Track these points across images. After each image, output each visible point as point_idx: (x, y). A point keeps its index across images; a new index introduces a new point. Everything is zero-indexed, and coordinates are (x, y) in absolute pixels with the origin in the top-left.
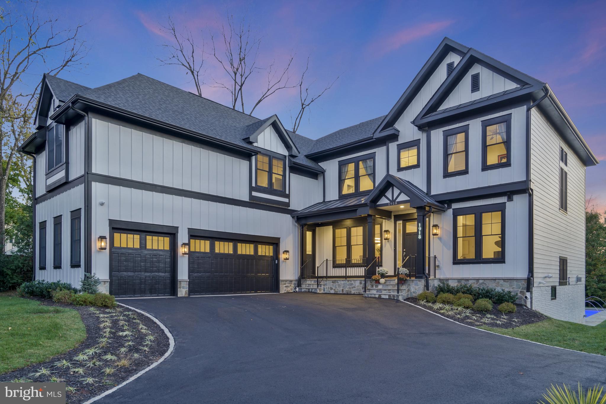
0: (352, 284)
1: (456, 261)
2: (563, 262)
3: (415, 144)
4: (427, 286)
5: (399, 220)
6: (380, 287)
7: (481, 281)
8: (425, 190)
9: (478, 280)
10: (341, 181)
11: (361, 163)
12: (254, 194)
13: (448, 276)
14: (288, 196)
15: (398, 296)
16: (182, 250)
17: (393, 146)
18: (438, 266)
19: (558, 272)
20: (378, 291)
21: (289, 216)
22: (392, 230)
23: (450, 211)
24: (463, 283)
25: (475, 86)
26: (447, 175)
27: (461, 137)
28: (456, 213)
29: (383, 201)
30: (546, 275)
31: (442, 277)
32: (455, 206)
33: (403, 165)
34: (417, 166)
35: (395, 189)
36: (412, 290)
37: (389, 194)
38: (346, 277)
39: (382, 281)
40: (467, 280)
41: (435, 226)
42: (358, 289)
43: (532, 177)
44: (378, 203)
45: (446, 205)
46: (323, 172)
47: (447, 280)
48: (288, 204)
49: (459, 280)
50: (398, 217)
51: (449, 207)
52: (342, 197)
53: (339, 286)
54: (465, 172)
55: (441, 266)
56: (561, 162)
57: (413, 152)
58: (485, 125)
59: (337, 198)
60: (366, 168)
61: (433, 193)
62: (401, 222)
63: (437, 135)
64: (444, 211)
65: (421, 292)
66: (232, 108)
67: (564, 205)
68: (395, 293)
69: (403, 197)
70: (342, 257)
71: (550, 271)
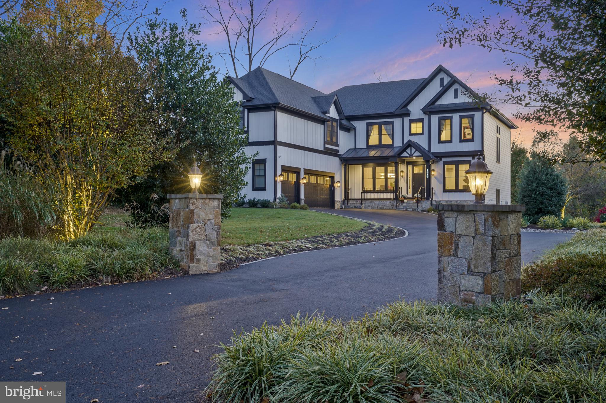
0: (384, 203)
1: (445, 191)
2: (498, 192)
3: (421, 120)
4: (432, 204)
5: (410, 165)
6: (404, 204)
7: (458, 202)
8: (427, 149)
9: (457, 201)
10: (368, 136)
11: (383, 126)
12: (327, 146)
13: (440, 199)
14: (338, 146)
15: (418, 209)
16: (303, 182)
17: (406, 120)
18: (434, 193)
19: (495, 197)
20: (404, 206)
21: (338, 158)
22: (405, 171)
23: (441, 162)
24: (449, 203)
25: (456, 96)
26: (440, 142)
27: (448, 122)
28: (445, 163)
29: (405, 154)
30: (490, 199)
31: (436, 200)
32: (444, 159)
33: (413, 132)
34: (422, 134)
35: (412, 148)
36: (424, 206)
37: (408, 151)
38: (379, 199)
39: (405, 201)
40: (451, 201)
41: (433, 170)
42: (388, 206)
43: (485, 148)
44: (401, 156)
45: (439, 159)
46: (355, 129)
47: (440, 201)
48: (338, 151)
49: (447, 201)
50: (409, 163)
51: (441, 160)
52: (370, 147)
53: (375, 204)
54: (450, 142)
55: (436, 193)
56: (497, 134)
57: (420, 125)
58: (461, 117)
59: (366, 147)
60: (386, 130)
61: (432, 152)
62: (411, 166)
63: (435, 119)
64: (438, 162)
65: (429, 207)
66: (290, 78)
67: (498, 159)
68: (416, 208)
69: (417, 154)
70: (369, 186)
71: (492, 197)
